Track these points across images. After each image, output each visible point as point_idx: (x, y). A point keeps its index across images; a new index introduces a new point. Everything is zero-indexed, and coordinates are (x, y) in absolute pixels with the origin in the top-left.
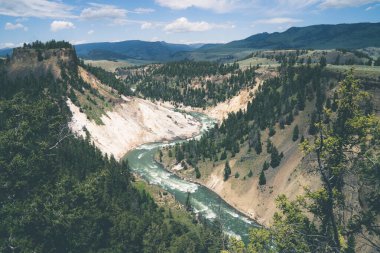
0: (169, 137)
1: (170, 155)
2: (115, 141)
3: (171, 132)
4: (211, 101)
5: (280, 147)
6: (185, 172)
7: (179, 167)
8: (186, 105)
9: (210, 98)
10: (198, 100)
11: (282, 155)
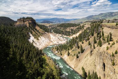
0: (57, 44)
1: (56, 48)
2: (41, 44)
3: (58, 42)
4: (71, 34)
5: (84, 47)
6: (58, 53)
7: (57, 52)
8: (65, 35)
9: (72, 33)
10: (68, 34)
11: (84, 50)
